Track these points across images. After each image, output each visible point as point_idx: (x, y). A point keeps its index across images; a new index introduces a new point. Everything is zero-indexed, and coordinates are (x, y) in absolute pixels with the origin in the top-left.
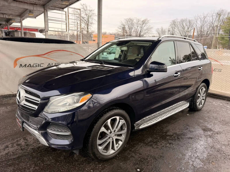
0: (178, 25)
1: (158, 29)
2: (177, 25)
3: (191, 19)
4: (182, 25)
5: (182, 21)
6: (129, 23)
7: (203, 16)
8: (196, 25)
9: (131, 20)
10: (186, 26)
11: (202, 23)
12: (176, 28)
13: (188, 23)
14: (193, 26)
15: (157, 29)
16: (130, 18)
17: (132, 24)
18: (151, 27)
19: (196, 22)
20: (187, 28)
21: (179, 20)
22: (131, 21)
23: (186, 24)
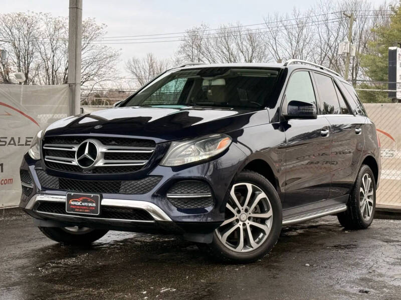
0: (212, 50)
1: (136, 61)
2: (207, 49)
3: (254, 29)
4: (225, 50)
5: (226, 35)
6: (15, 31)
7: (294, 22)
8: (276, 52)
9: (25, 20)
10: (241, 54)
11: (294, 43)
13: (246, 44)
14: (266, 53)
15: (129, 62)
16: (19, 15)
17: (31, 38)
18: (109, 54)
19: (272, 41)
21: (212, 32)
22: (25, 27)
23: (238, 44)
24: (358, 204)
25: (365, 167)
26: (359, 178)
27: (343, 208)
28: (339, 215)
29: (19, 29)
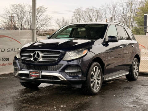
0: (84, 16)
1: (58, 20)
2: (82, 15)
3: (98, 8)
4: (88, 16)
5: (88, 10)
6: (17, 10)
7: (112, 6)
8: (106, 16)
9: (21, 6)
10: (94, 17)
11: (112, 13)
12: (81, 19)
13: (95, 14)
14: (102, 17)
15: (56, 20)
16: (19, 4)
17: (23, 12)
18: (49, 17)
19: (104, 12)
20: (94, 19)
21: (84, 10)
22: (21, 8)
23: (93, 14)
24: (133, 71)
25: (135, 58)
26: (133, 62)
27: (128, 73)
28: (126, 76)
29: (19, 9)
